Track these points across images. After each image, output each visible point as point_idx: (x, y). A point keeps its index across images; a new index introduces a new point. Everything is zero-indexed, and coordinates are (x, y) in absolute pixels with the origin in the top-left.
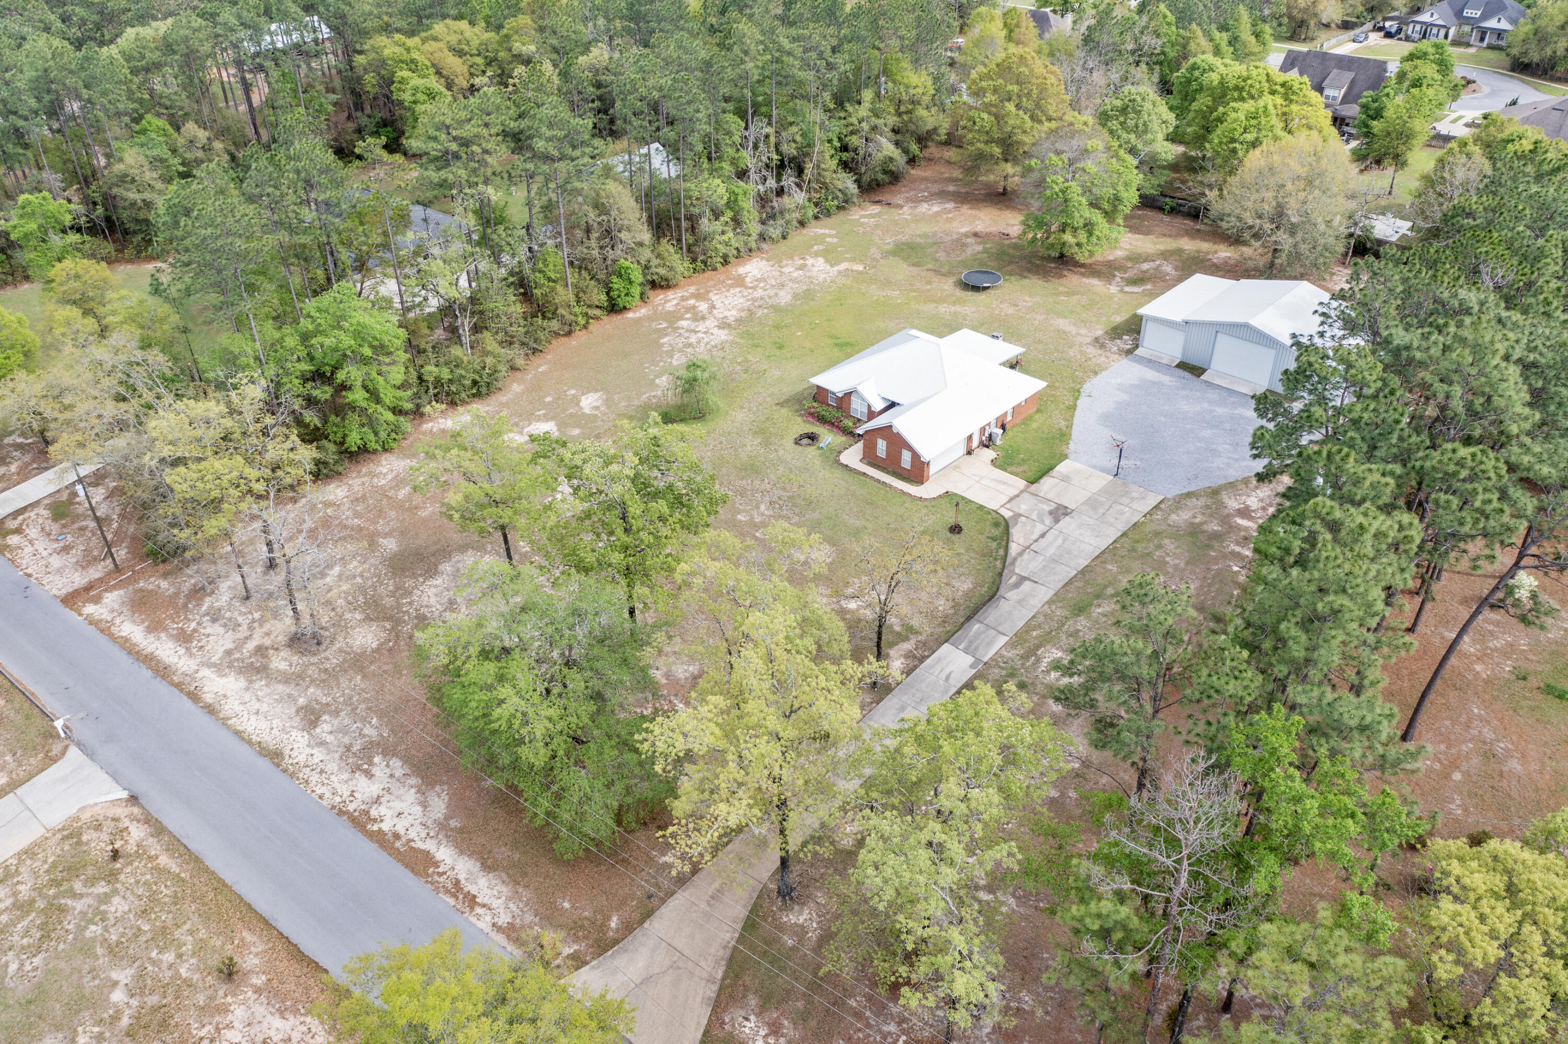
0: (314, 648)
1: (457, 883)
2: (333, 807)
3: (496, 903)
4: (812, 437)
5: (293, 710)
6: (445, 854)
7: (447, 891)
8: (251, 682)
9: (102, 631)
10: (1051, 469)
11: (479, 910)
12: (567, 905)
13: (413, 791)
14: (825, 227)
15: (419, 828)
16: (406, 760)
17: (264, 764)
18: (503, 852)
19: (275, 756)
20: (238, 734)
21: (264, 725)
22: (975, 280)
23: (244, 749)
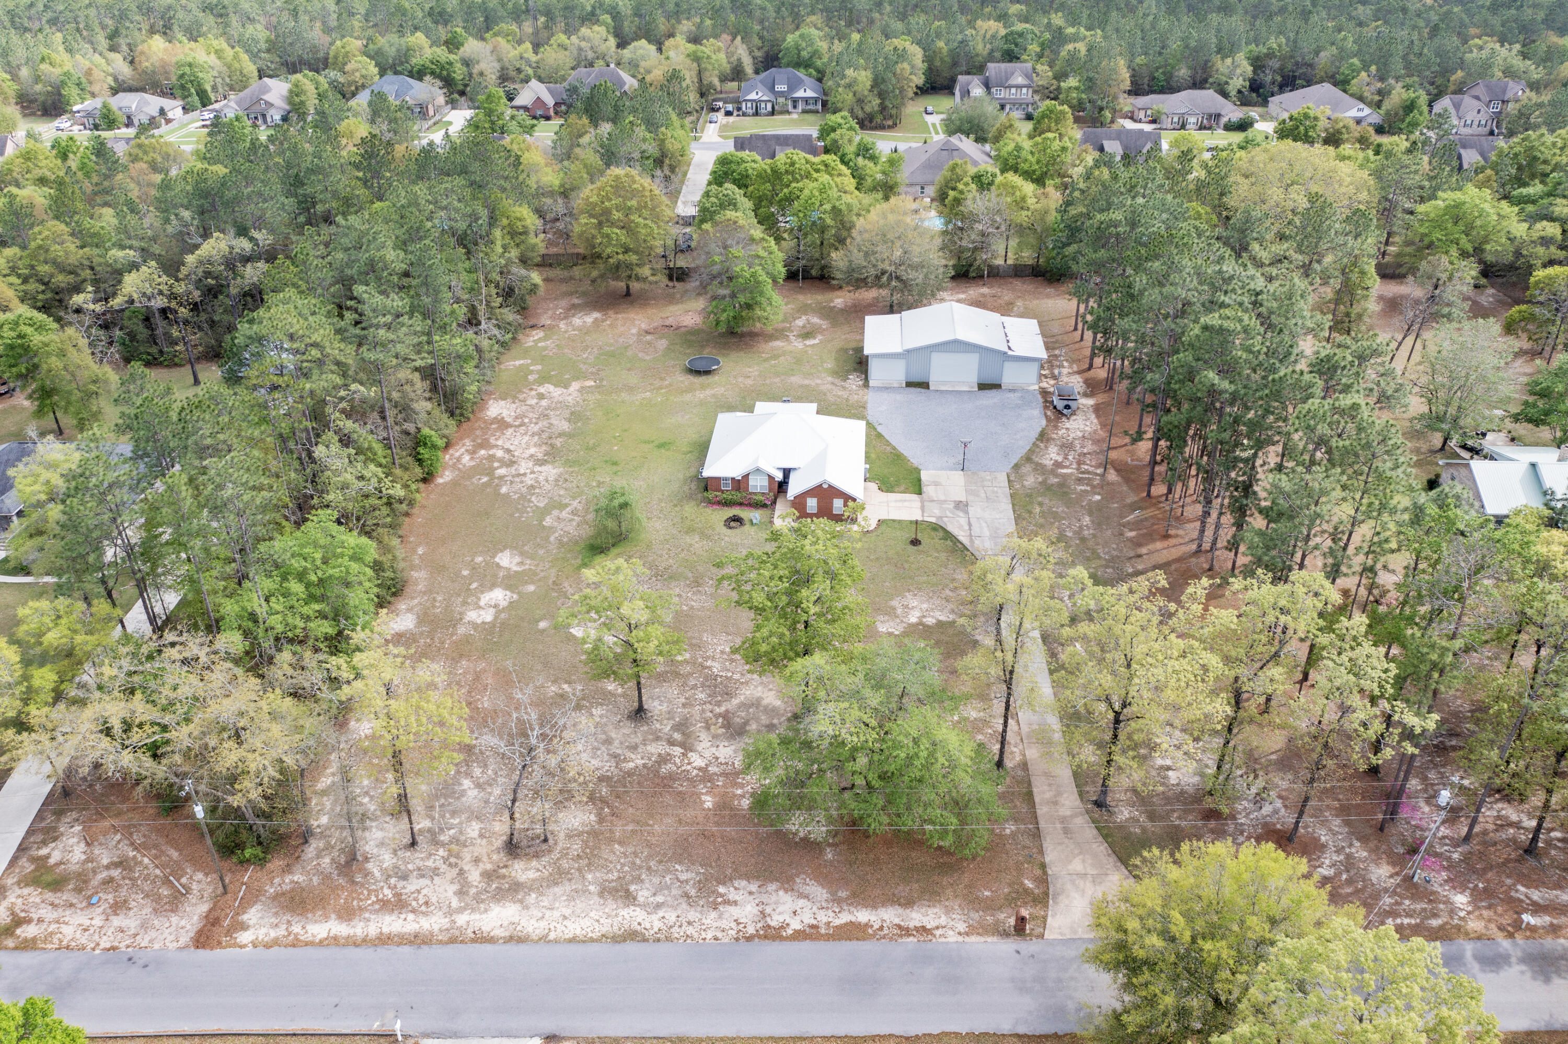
0: (544, 847)
1: (899, 927)
2: (737, 939)
3: (943, 920)
4: (737, 519)
5: (596, 898)
6: (863, 916)
7: (901, 936)
8: (521, 901)
9: (294, 946)
10: (920, 480)
11: (938, 933)
12: (987, 893)
13: (781, 893)
14: (515, 359)
15: (822, 912)
16: (748, 877)
17: (631, 947)
18: (902, 890)
19: (633, 935)
20: (573, 940)
21: (586, 923)
22: (699, 366)
23: (595, 947)
